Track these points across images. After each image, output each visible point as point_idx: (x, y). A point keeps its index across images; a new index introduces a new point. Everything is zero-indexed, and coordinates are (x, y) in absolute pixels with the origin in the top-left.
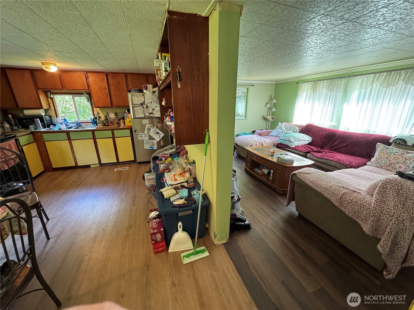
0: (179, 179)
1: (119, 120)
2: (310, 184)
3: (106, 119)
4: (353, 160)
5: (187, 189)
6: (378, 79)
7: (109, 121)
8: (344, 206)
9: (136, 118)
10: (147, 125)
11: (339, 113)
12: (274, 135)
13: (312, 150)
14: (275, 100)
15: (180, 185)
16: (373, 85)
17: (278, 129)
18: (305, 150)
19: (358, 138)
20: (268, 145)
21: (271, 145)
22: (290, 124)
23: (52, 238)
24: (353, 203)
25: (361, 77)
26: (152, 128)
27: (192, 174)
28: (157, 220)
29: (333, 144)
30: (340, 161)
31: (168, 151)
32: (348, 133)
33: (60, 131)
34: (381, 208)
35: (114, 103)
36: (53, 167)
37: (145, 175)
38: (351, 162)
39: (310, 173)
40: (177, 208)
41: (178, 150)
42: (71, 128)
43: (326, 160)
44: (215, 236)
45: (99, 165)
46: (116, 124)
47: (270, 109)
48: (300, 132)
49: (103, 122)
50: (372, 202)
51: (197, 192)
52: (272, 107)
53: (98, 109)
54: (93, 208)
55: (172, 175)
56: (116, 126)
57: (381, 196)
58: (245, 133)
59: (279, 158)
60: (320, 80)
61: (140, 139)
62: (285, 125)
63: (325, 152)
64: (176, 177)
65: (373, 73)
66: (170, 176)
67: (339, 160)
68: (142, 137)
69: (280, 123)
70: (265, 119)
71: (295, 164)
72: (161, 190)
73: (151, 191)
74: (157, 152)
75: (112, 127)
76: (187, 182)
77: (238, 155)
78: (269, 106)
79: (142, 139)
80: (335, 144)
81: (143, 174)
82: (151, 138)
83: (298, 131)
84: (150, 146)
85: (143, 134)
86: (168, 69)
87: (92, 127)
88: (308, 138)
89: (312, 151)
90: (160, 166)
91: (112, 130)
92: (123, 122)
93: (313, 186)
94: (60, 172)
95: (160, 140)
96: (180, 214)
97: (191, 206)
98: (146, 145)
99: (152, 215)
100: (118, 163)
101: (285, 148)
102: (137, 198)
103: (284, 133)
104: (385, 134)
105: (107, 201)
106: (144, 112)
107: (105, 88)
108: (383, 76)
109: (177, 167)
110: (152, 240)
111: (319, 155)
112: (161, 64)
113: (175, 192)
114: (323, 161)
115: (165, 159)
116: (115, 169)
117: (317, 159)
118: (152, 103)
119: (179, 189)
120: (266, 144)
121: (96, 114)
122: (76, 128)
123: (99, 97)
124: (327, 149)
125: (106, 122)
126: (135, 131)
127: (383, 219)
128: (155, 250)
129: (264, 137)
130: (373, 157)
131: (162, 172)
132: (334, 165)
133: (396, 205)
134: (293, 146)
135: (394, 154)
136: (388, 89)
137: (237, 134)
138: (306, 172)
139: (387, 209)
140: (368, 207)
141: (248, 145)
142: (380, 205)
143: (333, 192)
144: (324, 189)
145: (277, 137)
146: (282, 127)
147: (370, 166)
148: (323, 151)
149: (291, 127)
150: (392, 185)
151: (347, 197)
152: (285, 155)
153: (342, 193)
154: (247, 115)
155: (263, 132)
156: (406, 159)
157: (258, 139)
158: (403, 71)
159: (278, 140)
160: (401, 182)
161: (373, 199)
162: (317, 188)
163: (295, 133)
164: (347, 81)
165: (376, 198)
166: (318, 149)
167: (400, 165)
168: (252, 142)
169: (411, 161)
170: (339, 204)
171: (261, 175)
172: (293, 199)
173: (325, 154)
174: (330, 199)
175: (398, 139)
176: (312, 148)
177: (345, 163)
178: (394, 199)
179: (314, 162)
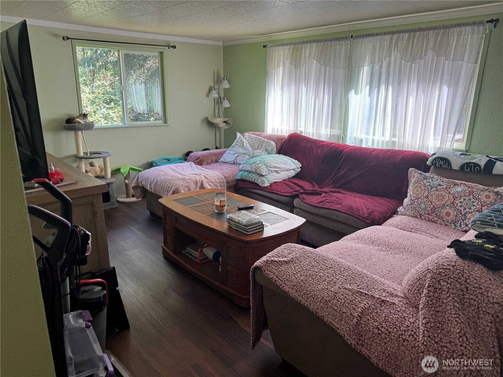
2: (293, 293)
4: (375, 206)
6: (396, 45)
8: (367, 343)
12: (228, 160)
13: (302, 191)
14: (226, 82)
16: (390, 56)
17: (237, 146)
18: (289, 191)
20: (215, 186)
21: (222, 184)
22: (259, 135)
24: (383, 335)
25: (370, 39)
30: (353, 210)
32: (361, 149)
34: (436, 343)
38: (372, 212)
39: (292, 261)
43: (329, 210)
47: (219, 101)
48: (279, 152)
50: (419, 328)
52: (222, 97)
57: (434, 313)
58: (168, 157)
59: (232, 222)
60: (303, 43)
62: (249, 137)
63: (325, 192)
65: (388, 33)
67: (351, 208)
69: (239, 135)
70: (210, 124)
71: (269, 231)
77: (152, 214)
78: (215, 95)
80: (343, 172)
83: (275, 149)
88: (294, 163)
89: (302, 193)
93: (300, 298)
103: (249, 155)
104: (418, 149)
108: (403, 40)
111: (315, 200)
114: (323, 212)
117: (312, 210)
120: (211, 184)
124: (329, 185)
129: (208, 166)
130: (406, 197)
132: (345, 221)
133: (463, 332)
134: (267, 184)
135: (436, 188)
136: (413, 65)
137: (149, 162)
138: (283, 259)
139: (448, 345)
140: (413, 343)
141: (169, 190)
142: (435, 337)
143: (341, 310)
144: (321, 304)
145: (234, 164)
146: (244, 143)
147: (403, 216)
148: (323, 190)
149: (262, 141)
150: (449, 282)
151: (370, 322)
152: (244, 212)
153: (359, 310)
154: (167, 116)
155: (207, 156)
156: (455, 198)
157: (193, 174)
158: (431, 32)
159: (237, 171)
160: (463, 271)
161: (420, 319)
162: (308, 301)
163: (268, 154)
164: (349, 46)
165: (425, 318)
166: (314, 188)
167: (448, 209)
168: (177, 181)
169: (462, 200)
170: (356, 340)
171: (199, 262)
172: (265, 325)
173: (326, 197)
174: (337, 328)
175: (438, 158)
176: (302, 185)
177: (361, 214)
178: (458, 317)
179: (305, 220)
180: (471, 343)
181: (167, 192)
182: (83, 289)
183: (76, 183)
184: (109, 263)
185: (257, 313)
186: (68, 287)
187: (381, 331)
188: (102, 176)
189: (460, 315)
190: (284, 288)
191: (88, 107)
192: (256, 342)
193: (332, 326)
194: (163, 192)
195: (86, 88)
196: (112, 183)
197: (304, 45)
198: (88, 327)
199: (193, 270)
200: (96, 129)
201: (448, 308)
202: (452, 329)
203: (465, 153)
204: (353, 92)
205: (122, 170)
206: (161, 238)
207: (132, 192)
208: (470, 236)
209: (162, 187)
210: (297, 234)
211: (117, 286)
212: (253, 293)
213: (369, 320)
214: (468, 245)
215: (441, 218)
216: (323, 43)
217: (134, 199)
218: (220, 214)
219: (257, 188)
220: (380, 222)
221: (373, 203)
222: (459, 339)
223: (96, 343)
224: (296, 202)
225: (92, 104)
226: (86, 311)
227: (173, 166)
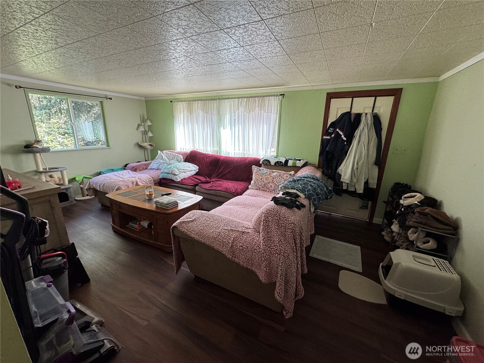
2: (196, 237)
4: (238, 186)
6: (241, 104)
8: (237, 256)
11: (218, 137)
12: (154, 167)
13: (200, 182)
14: (149, 121)
16: (239, 110)
17: (159, 159)
18: (192, 182)
19: (238, 162)
20: (146, 183)
21: (151, 182)
22: (172, 152)
24: (245, 249)
29: (219, 171)
32: (229, 157)
34: (269, 247)
38: (237, 189)
39: (195, 220)
43: (215, 191)
47: (145, 133)
48: (185, 161)
50: (261, 242)
52: (147, 130)
57: (267, 233)
58: (112, 168)
59: (158, 204)
60: (193, 101)
62: (166, 153)
63: (213, 181)
65: (237, 98)
67: (226, 188)
69: (159, 152)
70: (141, 147)
71: (182, 206)
77: (102, 205)
78: (142, 129)
80: (221, 170)
83: (183, 160)
88: (194, 166)
89: (200, 183)
93: (201, 239)
101: (170, 183)
103: (167, 164)
108: (244, 102)
111: (207, 186)
114: (212, 192)
117: (206, 191)
120: (143, 182)
124: (215, 177)
127: (273, 260)
129: (140, 172)
130: (252, 180)
132: (224, 196)
133: (280, 240)
134: (179, 180)
135: (265, 174)
136: (250, 114)
137: (98, 172)
138: (190, 220)
139: (274, 247)
140: (258, 250)
141: (114, 188)
142: (268, 245)
143: (223, 241)
144: (212, 240)
145: (158, 169)
146: (163, 157)
147: (251, 190)
148: (211, 180)
149: (174, 155)
150: (272, 217)
151: (238, 244)
152: (165, 196)
153: (232, 239)
154: (109, 142)
155: (140, 165)
156: (273, 178)
157: (130, 177)
158: (256, 98)
159: (160, 174)
160: (278, 210)
161: (261, 238)
162: (205, 240)
163: (179, 162)
164: (218, 104)
165: (263, 236)
166: (206, 179)
167: (271, 184)
168: (119, 182)
169: (276, 179)
170: (232, 255)
171: (138, 231)
172: (183, 259)
173: (213, 184)
174: (222, 251)
175: (265, 160)
176: (200, 179)
177: (232, 191)
178: (277, 233)
179: (202, 197)
180: (284, 244)
181: (112, 190)
182: (44, 261)
183: (34, 188)
184: (69, 241)
185: (177, 253)
186: (31, 262)
187: (243, 247)
188: (61, 184)
189: (278, 232)
190: (191, 235)
191: (45, 137)
192: (178, 270)
193: (219, 250)
194: (110, 191)
195: (42, 125)
196: (69, 188)
197: (194, 102)
198: (49, 286)
199: (135, 236)
200: (52, 152)
201: (273, 229)
202: (275, 239)
203: (277, 157)
204: (222, 128)
205: (77, 179)
206: (111, 220)
207: (86, 193)
208: (280, 195)
209: (108, 187)
210: (198, 206)
211: (77, 255)
212: (174, 242)
213: (237, 243)
214: (279, 198)
215: (268, 189)
216: (204, 101)
217: (88, 197)
218: (150, 200)
219: (173, 182)
220: (241, 194)
221: (237, 184)
222: (278, 243)
223: (58, 296)
224: (197, 188)
225: (48, 135)
226: (47, 275)
227: (115, 173)
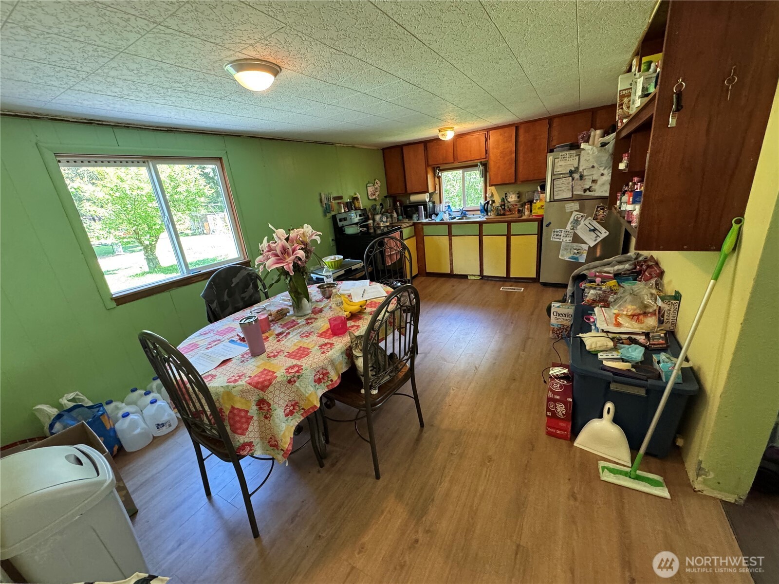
0: (627, 325)
1: (523, 205)
3: (503, 203)
5: (643, 349)
7: (506, 207)
9: (555, 201)
10: (575, 213)
15: (627, 336)
23: (421, 353)
26: (584, 219)
27: (665, 320)
28: (563, 382)
31: (614, 266)
33: (442, 223)
35: (521, 177)
36: (427, 271)
37: (552, 305)
40: (611, 374)
41: (638, 267)
42: (454, 218)
44: (700, 471)
45: (479, 278)
46: (517, 213)
49: (497, 209)
51: (668, 358)
53: (493, 188)
54: (466, 335)
55: (611, 314)
56: (517, 215)
61: (554, 240)
64: (620, 320)
66: (605, 315)
68: (559, 237)
72: (580, 335)
73: (558, 336)
74: (585, 266)
75: (509, 217)
76: (647, 335)
79: (558, 240)
81: (549, 303)
82: (577, 239)
84: (572, 255)
85: (563, 230)
86: (652, 90)
87: (480, 217)
90: (589, 293)
91: (509, 223)
92: (529, 208)
94: (433, 279)
95: (596, 246)
96: (613, 387)
97: (647, 381)
98: (565, 253)
99: (555, 371)
100: (507, 279)
102: (530, 340)
105: (485, 332)
106: (572, 187)
107: (511, 153)
109: (628, 301)
110: (548, 410)
112: (636, 82)
113: (611, 344)
115: (602, 282)
116: (502, 288)
118: (595, 169)
119: (622, 343)
121: (489, 197)
122: (459, 219)
123: (499, 167)
125: (502, 209)
126: (548, 225)
128: (549, 429)
131: (590, 305)
